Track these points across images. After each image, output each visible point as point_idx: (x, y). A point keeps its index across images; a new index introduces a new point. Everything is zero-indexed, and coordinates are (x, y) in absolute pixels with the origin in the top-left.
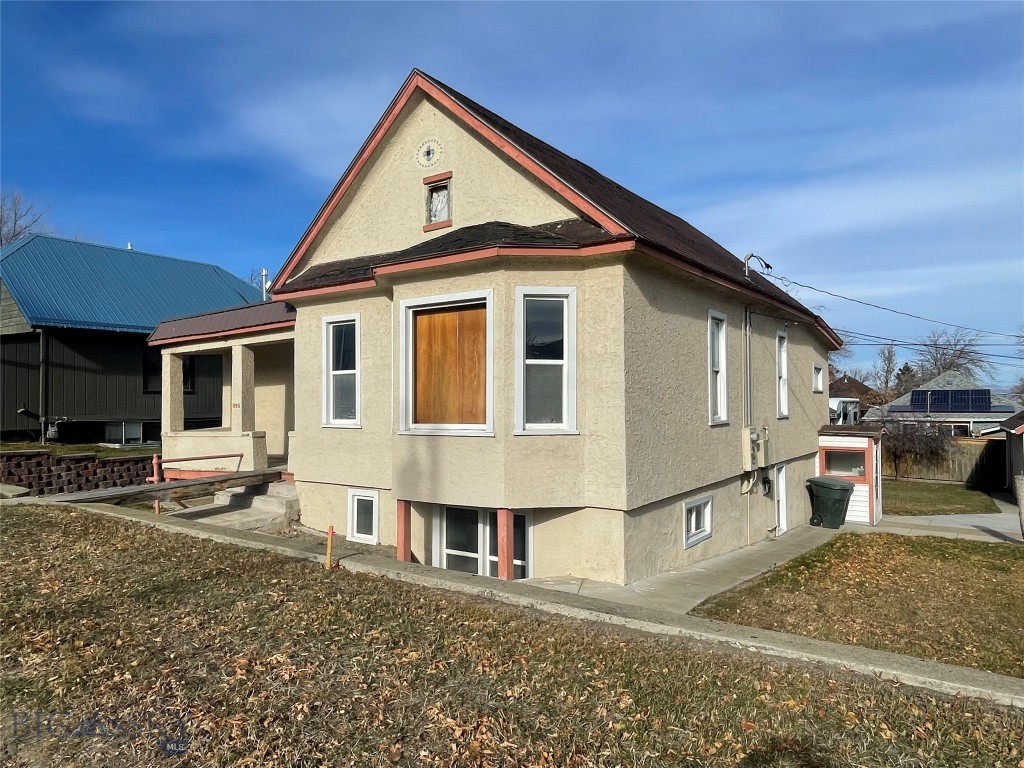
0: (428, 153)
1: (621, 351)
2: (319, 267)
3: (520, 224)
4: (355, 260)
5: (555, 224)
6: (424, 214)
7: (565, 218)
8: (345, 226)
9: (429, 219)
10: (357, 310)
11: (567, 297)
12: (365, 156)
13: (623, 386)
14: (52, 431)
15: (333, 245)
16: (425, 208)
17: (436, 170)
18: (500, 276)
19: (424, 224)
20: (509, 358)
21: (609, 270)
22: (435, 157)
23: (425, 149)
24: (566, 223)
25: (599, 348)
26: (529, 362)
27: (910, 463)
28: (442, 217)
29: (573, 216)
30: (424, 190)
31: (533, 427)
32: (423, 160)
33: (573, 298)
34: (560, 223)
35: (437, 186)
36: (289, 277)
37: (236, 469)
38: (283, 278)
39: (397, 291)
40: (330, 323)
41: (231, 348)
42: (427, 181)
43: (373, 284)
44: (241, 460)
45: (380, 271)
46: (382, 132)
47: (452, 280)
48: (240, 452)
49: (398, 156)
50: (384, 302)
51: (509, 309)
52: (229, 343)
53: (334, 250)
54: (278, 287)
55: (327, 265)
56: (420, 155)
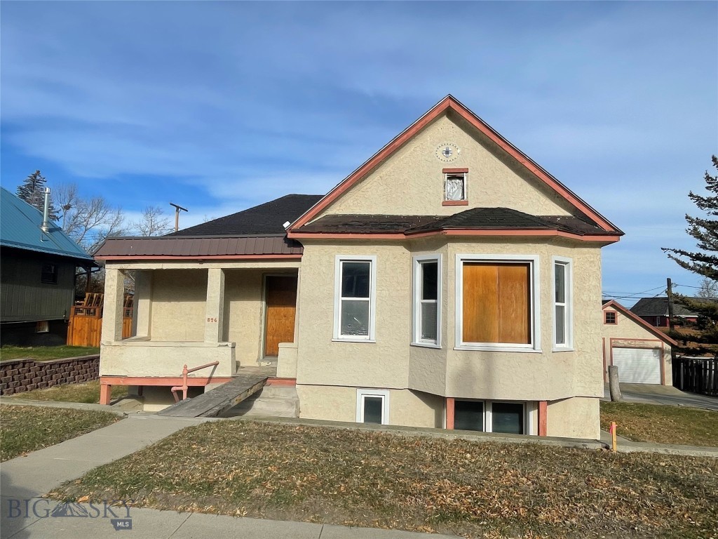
0: (447, 152)
1: (600, 300)
2: (335, 216)
3: (527, 213)
5: (555, 217)
6: (442, 193)
7: (561, 214)
8: (362, 190)
9: (445, 197)
10: (373, 253)
11: (566, 263)
12: (396, 143)
16: (441, 189)
17: (456, 165)
18: (543, 246)
19: (442, 200)
20: (549, 301)
21: (592, 250)
22: (452, 156)
24: (563, 217)
25: (585, 297)
28: (458, 197)
29: (569, 214)
30: (443, 177)
31: (557, 346)
32: (443, 157)
33: (571, 264)
34: (559, 217)
35: (454, 175)
36: (309, 221)
37: (208, 376)
38: (303, 221)
39: (452, 247)
40: (341, 260)
41: (206, 270)
42: (445, 171)
43: (402, 237)
44: (215, 368)
45: (450, 233)
46: (414, 130)
47: (503, 245)
48: (214, 361)
49: (418, 149)
50: (400, 250)
51: (549, 269)
52: (204, 266)
53: (350, 206)
54: (297, 226)
55: (344, 216)
56: (440, 154)
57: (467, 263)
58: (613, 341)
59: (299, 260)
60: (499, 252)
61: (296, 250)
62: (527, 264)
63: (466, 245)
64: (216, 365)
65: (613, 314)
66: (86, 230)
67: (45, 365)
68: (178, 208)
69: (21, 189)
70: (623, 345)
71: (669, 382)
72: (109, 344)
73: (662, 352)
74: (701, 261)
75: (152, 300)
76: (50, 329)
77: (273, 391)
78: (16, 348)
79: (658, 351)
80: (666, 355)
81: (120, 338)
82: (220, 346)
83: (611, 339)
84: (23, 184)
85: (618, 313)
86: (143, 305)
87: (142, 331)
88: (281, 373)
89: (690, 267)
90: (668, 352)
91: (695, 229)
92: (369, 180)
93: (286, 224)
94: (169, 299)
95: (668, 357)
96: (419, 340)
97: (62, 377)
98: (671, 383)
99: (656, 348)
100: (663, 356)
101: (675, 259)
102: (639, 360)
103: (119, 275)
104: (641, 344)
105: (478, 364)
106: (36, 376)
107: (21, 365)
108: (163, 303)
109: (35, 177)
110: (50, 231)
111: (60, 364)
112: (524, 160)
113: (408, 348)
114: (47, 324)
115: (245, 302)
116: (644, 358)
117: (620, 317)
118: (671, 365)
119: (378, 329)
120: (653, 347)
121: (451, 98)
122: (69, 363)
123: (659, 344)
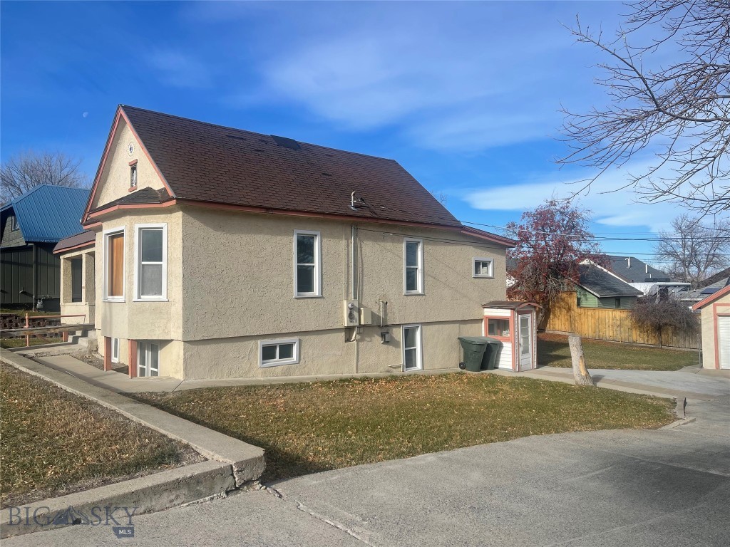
0: (131, 149)
3: (154, 189)
6: (130, 182)
9: (131, 185)
11: (163, 228)
13: (181, 276)
14: (39, 304)
16: (130, 179)
18: (128, 218)
19: (129, 188)
20: (131, 262)
21: (178, 213)
22: (132, 152)
23: (130, 146)
26: (143, 263)
27: (670, 335)
31: (144, 297)
32: (130, 153)
42: (130, 164)
47: (117, 220)
51: (131, 236)
53: (105, 201)
56: (129, 151)
60: (116, 226)
63: (107, 223)
64: (84, 316)
72: (62, 305)
82: (85, 305)
103: (64, 262)
105: (108, 311)
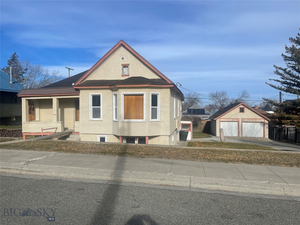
0: (123, 58)
1: (169, 105)
2: (89, 81)
3: (147, 78)
4: (101, 80)
5: (156, 79)
6: (121, 72)
7: (157, 78)
9: (123, 73)
10: (101, 92)
11: (158, 94)
12: (106, 56)
13: (169, 112)
15: (93, 76)
16: (121, 71)
17: (125, 62)
19: (121, 74)
20: (149, 106)
21: (167, 89)
23: (122, 57)
24: (158, 79)
25: (164, 105)
26: (152, 107)
28: (126, 73)
29: (160, 78)
30: (122, 67)
32: (121, 60)
33: (160, 94)
34: (157, 79)
35: (125, 66)
36: (80, 83)
37: (54, 132)
38: (78, 83)
39: (120, 90)
40: (91, 95)
41: (52, 99)
42: (122, 65)
43: (108, 87)
44: (56, 129)
45: (118, 86)
46: (111, 52)
47: (135, 89)
48: (56, 127)
49: (114, 58)
50: (109, 91)
51: (149, 97)
52: (51, 98)
53: (93, 77)
54: (76, 85)
55: (92, 81)
56: (120, 59)
57: (125, 95)
58: (243, 120)
59: (79, 95)
60: (134, 91)
61: (78, 92)
62: (142, 95)
63: (124, 89)
64: (57, 128)
65: (243, 108)
66: (34, 79)
67: (10, 131)
68: (69, 69)
69: (9, 61)
70: (247, 121)
71: (267, 136)
72: (25, 123)
73: (264, 124)
74: (285, 84)
75: (40, 108)
76: (16, 119)
77: (73, 136)
78: (4, 126)
79: (262, 123)
80: (266, 125)
81: (28, 121)
82: (57, 123)
83: (242, 119)
84: (9, 59)
85: (245, 108)
86: (37, 110)
87: (37, 118)
88: (76, 131)
89: (276, 87)
90: (267, 124)
91: (277, 71)
92: (99, 68)
93: (73, 84)
94: (45, 108)
95: (267, 126)
96: (114, 119)
97: (17, 135)
98: (268, 137)
99: (261, 122)
100: (264, 125)
101: (269, 84)
102: (254, 127)
103: (26, 101)
104: (254, 120)
105: (126, 126)
106: (7, 134)
107: (2, 131)
108: (43, 109)
109: (14, 55)
110: (13, 83)
111: (16, 131)
112: (145, 61)
113: (112, 122)
114: (14, 117)
115: (69, 109)
116: (256, 126)
117: (246, 110)
118: (268, 129)
119: (103, 116)
120: (260, 122)
121: (122, 40)
122: (19, 130)
123: (263, 120)
